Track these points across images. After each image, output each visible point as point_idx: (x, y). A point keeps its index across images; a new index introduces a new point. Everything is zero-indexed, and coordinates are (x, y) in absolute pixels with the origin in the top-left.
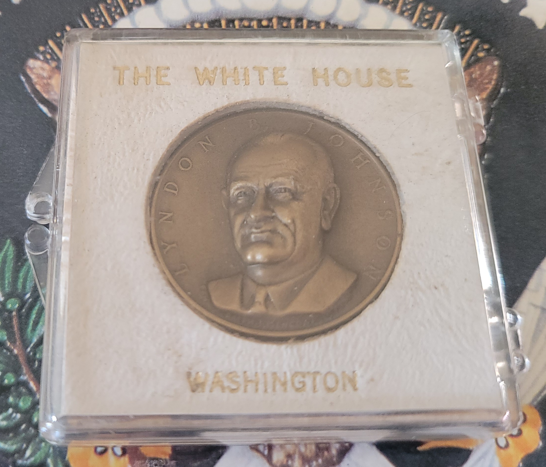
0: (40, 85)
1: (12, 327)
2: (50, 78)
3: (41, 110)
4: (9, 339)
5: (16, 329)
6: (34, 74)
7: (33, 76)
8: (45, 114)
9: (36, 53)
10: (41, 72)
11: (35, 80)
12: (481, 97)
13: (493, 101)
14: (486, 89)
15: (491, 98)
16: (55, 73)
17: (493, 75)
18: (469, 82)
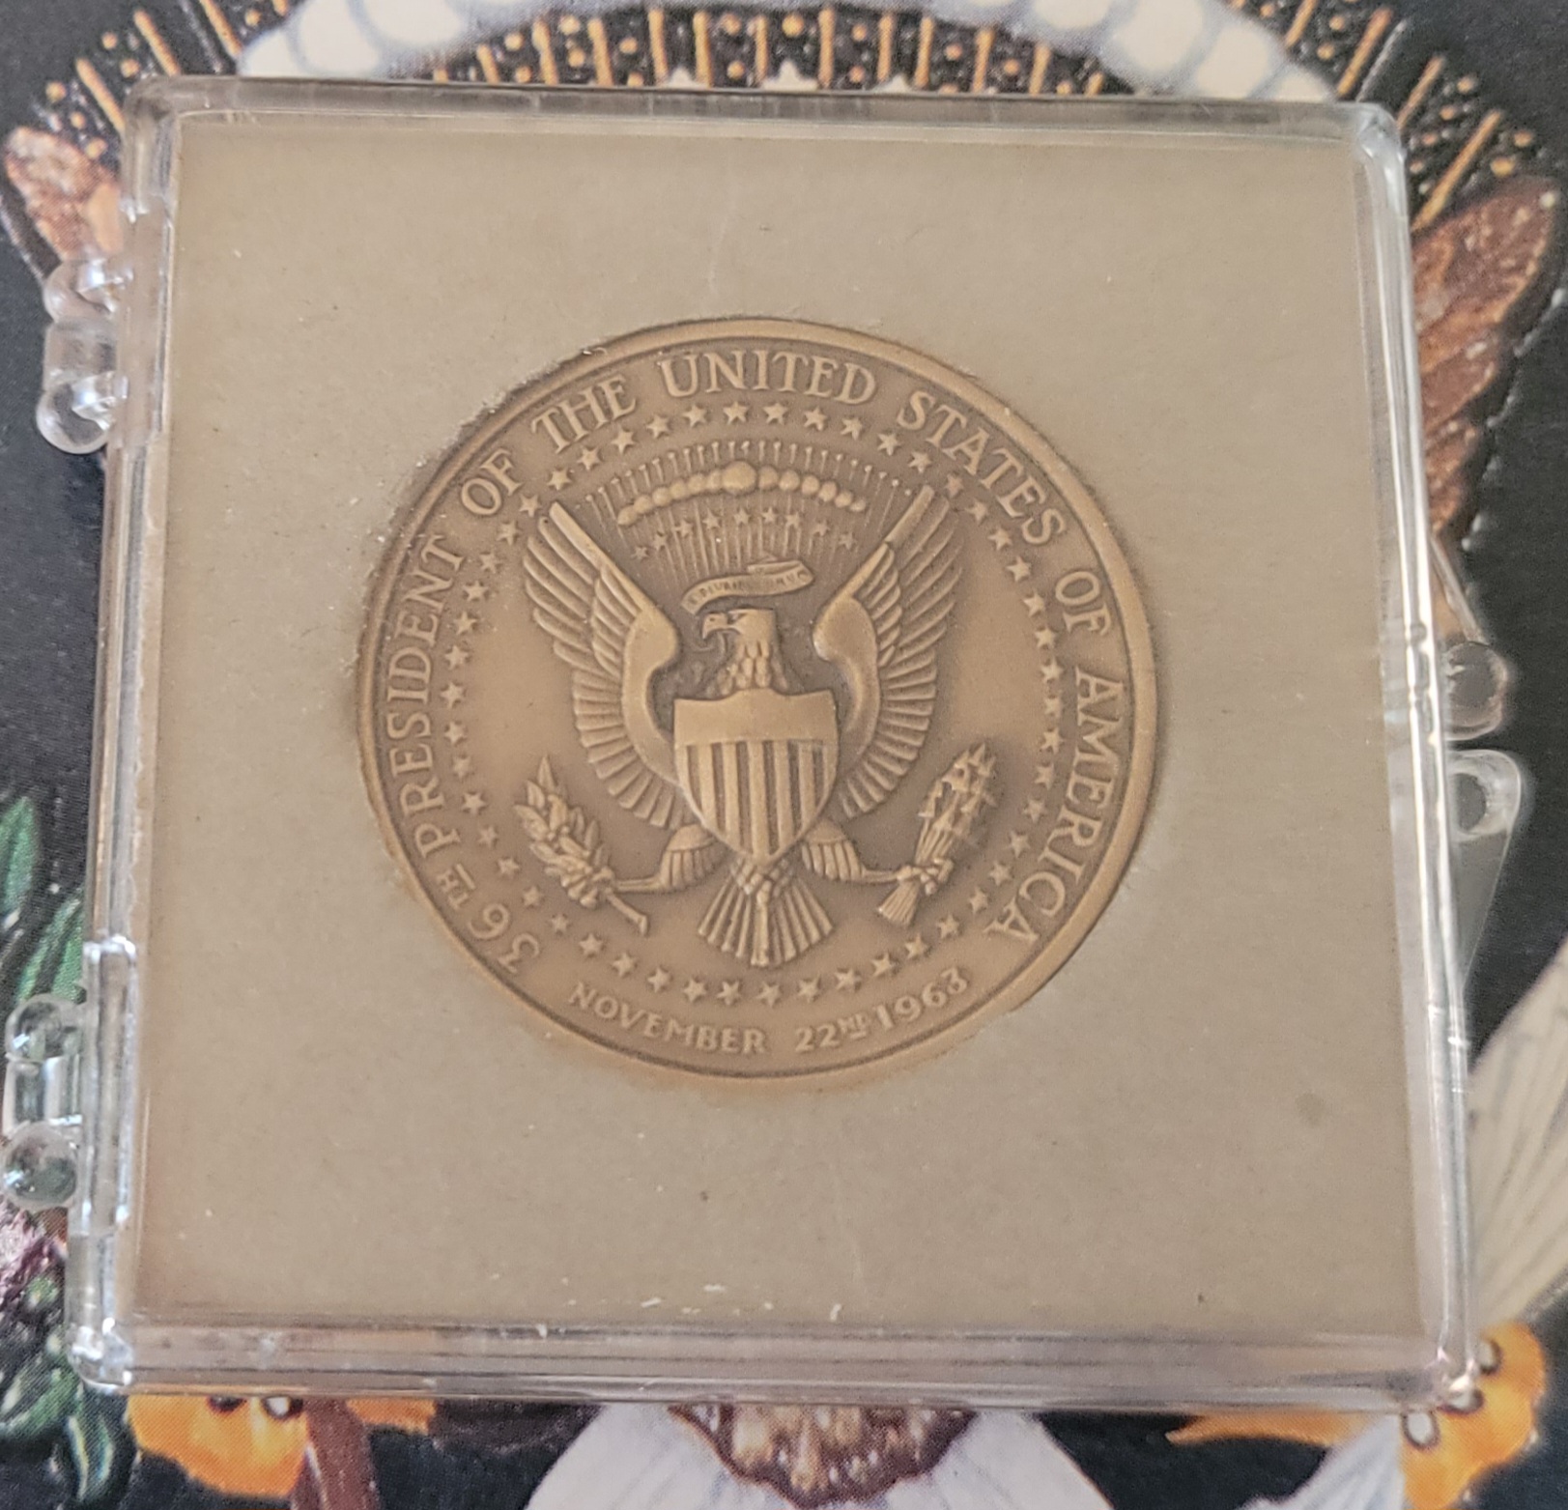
0: (49, 219)
2: (84, 196)
6: (32, 179)
7: (26, 189)
9: (36, 107)
10: (53, 174)
11: (34, 203)
12: (1483, 318)
13: (1524, 334)
14: (1503, 290)
15: (1516, 324)
16: (97, 180)
17: (1533, 241)
18: (1453, 264)
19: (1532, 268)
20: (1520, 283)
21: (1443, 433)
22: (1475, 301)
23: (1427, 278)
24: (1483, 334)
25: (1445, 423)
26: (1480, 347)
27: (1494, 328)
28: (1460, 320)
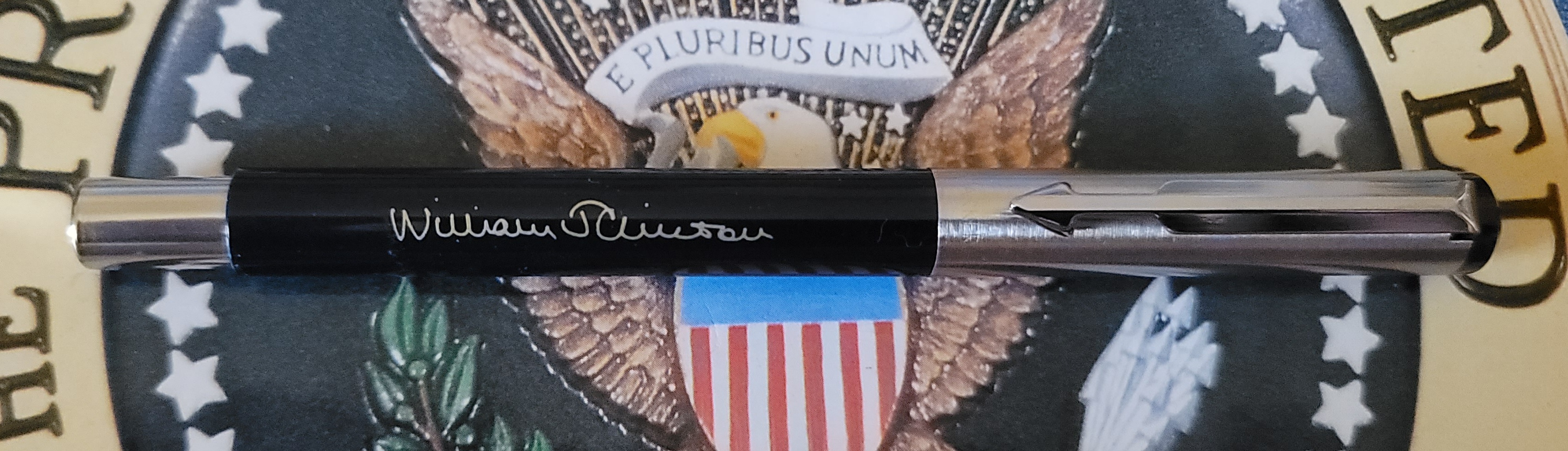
0: (430, 32)
1: (420, 402)
2: (446, 19)
3: (434, 72)
4: (418, 419)
5: (425, 404)
6: (421, 13)
7: (418, 18)
8: (440, 79)
10: (430, 10)
11: (423, 24)
12: (1077, 41)
13: (1095, 48)
14: (1086, 28)
15: (1092, 43)
16: (451, 13)
17: (1099, 4)
18: (1064, 17)
19: (1098, 17)
20: (1093, 24)
21: (1062, 95)
22: (1073, 34)
23: (1052, 24)
24: (1077, 49)
25: (1063, 90)
26: (1077, 55)
27: (1083, 45)
28: (1068, 43)
